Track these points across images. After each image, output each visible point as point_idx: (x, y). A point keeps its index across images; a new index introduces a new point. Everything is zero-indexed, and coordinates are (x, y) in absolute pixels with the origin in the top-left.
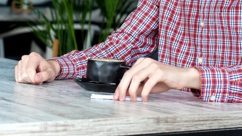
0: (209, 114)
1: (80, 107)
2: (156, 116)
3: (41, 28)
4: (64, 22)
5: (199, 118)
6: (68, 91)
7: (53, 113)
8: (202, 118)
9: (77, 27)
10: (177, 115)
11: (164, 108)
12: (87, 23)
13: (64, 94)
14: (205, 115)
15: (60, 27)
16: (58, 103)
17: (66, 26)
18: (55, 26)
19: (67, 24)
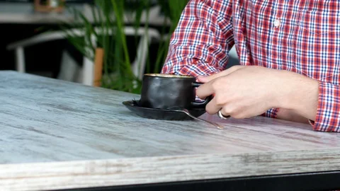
0: (315, 151)
1: (138, 141)
2: (243, 153)
3: (78, 32)
4: (111, 24)
5: (303, 155)
6: (121, 119)
7: (102, 148)
8: (306, 155)
9: (129, 31)
10: (272, 152)
11: (254, 142)
12: (142, 25)
13: (115, 123)
14: (310, 151)
15: (105, 31)
16: (108, 135)
17: (113, 30)
18: (98, 30)
19: (115, 28)
